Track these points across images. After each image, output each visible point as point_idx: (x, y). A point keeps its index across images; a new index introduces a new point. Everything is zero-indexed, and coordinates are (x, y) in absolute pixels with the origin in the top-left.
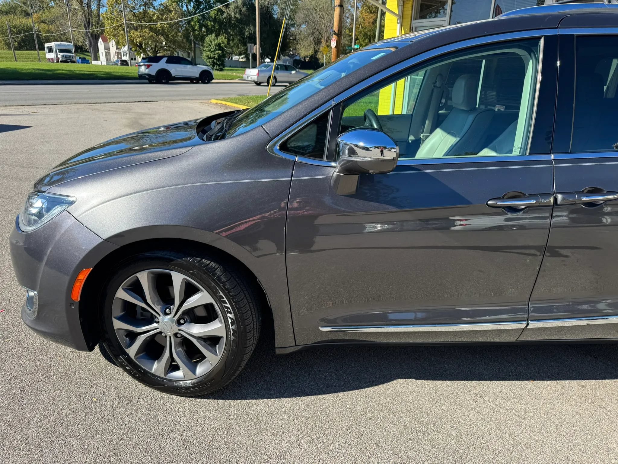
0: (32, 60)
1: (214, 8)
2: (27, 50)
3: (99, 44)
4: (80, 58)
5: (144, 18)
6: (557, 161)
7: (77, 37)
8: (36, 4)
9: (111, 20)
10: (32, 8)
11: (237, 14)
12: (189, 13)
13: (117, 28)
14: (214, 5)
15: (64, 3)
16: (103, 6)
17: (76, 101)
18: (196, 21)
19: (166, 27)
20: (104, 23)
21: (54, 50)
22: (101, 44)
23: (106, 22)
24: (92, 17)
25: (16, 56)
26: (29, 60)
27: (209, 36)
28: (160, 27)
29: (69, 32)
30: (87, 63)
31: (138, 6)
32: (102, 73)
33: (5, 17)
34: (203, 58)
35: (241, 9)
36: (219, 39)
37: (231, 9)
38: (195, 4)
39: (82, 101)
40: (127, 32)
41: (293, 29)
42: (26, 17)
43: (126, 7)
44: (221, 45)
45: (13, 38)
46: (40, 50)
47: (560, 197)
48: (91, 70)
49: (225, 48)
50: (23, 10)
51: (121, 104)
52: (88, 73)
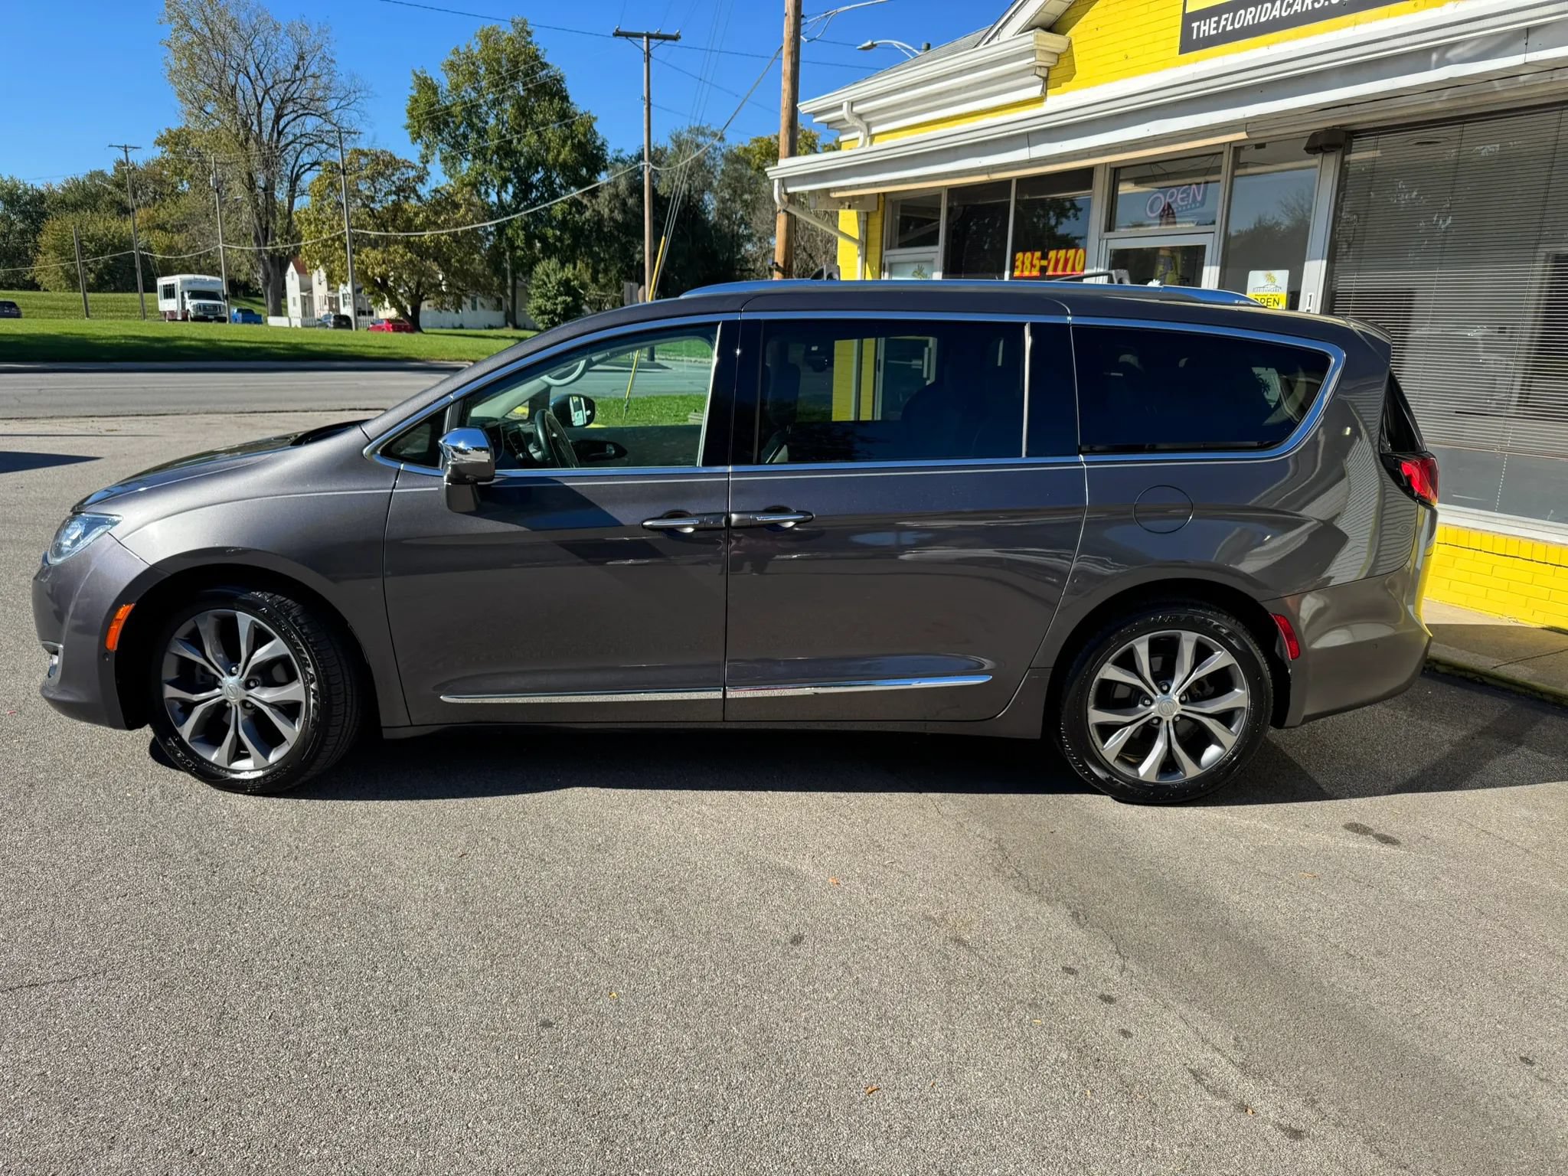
0: (124, 314)
1: (564, 198)
2: (116, 290)
3: (288, 279)
4: (239, 311)
5: (394, 220)
6: (735, 474)
7: (236, 262)
8: (147, 188)
9: (316, 225)
10: (135, 197)
11: (616, 211)
12: (503, 209)
13: (329, 242)
14: (563, 192)
15: (209, 186)
16: (303, 193)
17: (208, 407)
18: (518, 228)
19: (446, 242)
20: (300, 232)
21: (178, 292)
22: (293, 278)
23: (305, 230)
24: (274, 219)
25: (89, 304)
26: (119, 314)
27: (544, 263)
28: (431, 241)
29: (217, 250)
30: (255, 323)
31: (383, 194)
32: (281, 346)
33: (71, 215)
34: (528, 313)
35: (624, 200)
36: (566, 270)
37: (603, 201)
38: (517, 188)
39: (223, 407)
40: (353, 252)
41: (749, 247)
42: (120, 216)
43: (354, 196)
44: (572, 283)
45: (85, 264)
46: (146, 290)
47: (734, 517)
48: (258, 339)
49: (580, 291)
50: (114, 201)
51: (310, 413)
52: (247, 345)
